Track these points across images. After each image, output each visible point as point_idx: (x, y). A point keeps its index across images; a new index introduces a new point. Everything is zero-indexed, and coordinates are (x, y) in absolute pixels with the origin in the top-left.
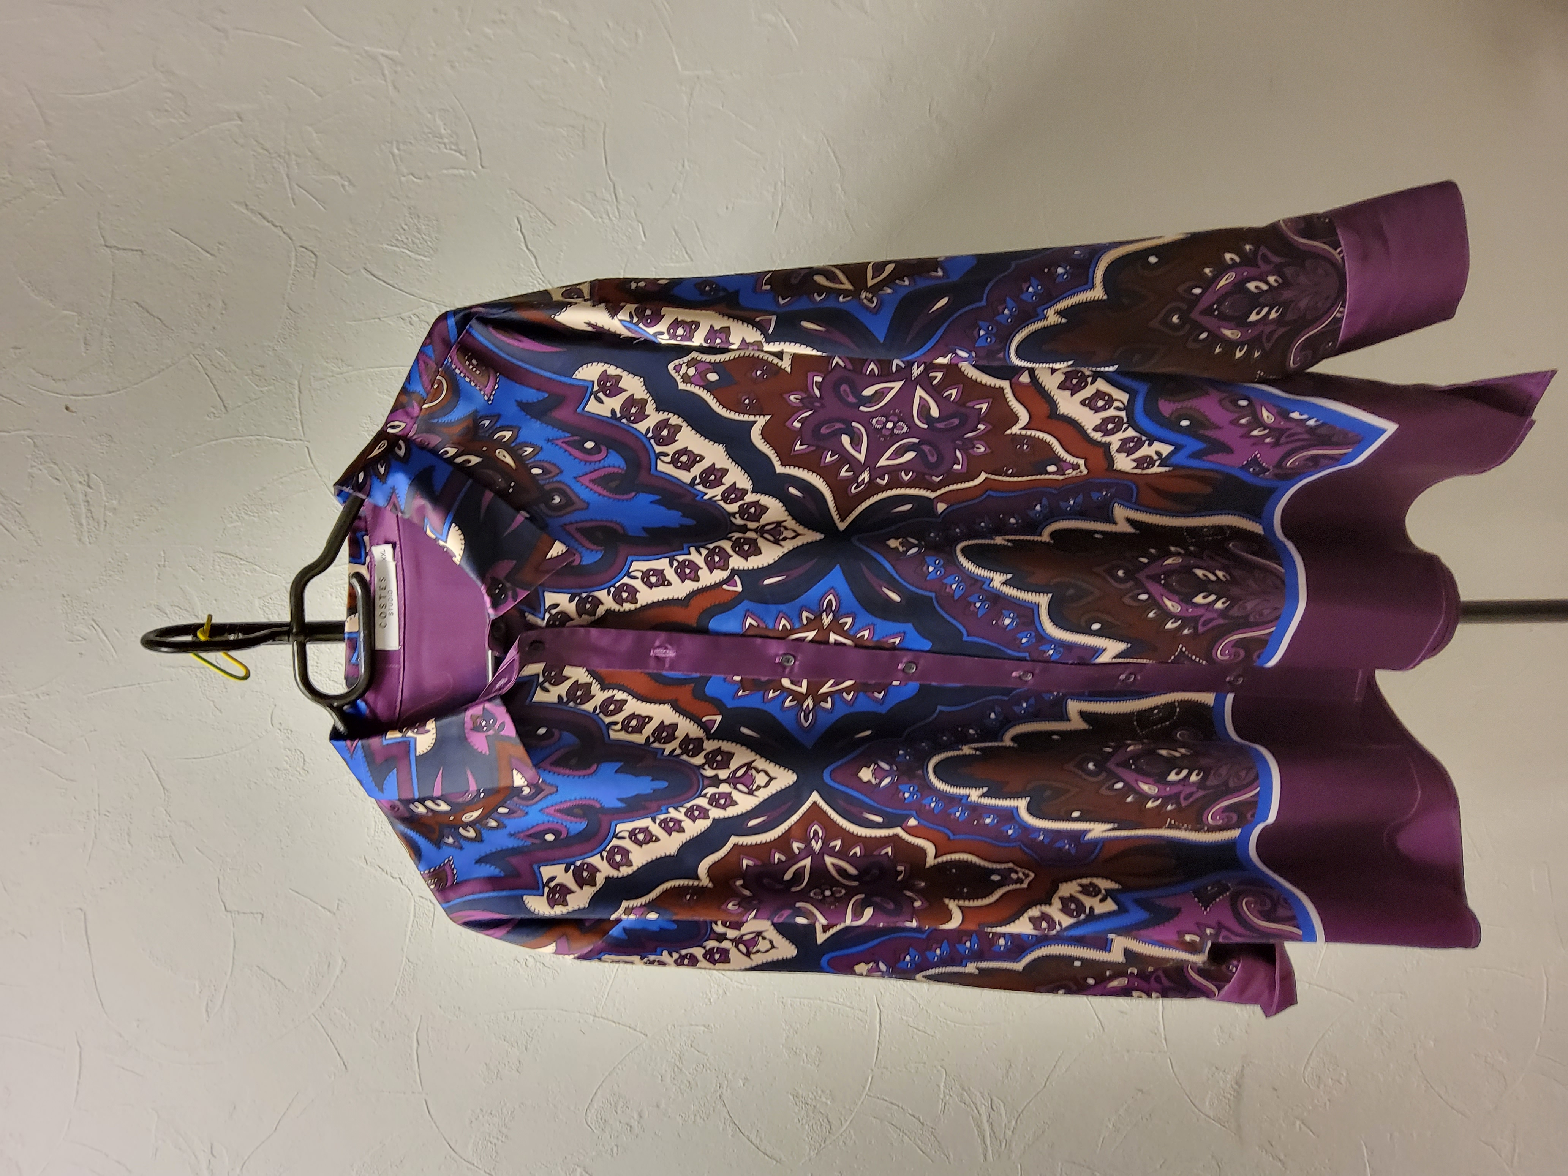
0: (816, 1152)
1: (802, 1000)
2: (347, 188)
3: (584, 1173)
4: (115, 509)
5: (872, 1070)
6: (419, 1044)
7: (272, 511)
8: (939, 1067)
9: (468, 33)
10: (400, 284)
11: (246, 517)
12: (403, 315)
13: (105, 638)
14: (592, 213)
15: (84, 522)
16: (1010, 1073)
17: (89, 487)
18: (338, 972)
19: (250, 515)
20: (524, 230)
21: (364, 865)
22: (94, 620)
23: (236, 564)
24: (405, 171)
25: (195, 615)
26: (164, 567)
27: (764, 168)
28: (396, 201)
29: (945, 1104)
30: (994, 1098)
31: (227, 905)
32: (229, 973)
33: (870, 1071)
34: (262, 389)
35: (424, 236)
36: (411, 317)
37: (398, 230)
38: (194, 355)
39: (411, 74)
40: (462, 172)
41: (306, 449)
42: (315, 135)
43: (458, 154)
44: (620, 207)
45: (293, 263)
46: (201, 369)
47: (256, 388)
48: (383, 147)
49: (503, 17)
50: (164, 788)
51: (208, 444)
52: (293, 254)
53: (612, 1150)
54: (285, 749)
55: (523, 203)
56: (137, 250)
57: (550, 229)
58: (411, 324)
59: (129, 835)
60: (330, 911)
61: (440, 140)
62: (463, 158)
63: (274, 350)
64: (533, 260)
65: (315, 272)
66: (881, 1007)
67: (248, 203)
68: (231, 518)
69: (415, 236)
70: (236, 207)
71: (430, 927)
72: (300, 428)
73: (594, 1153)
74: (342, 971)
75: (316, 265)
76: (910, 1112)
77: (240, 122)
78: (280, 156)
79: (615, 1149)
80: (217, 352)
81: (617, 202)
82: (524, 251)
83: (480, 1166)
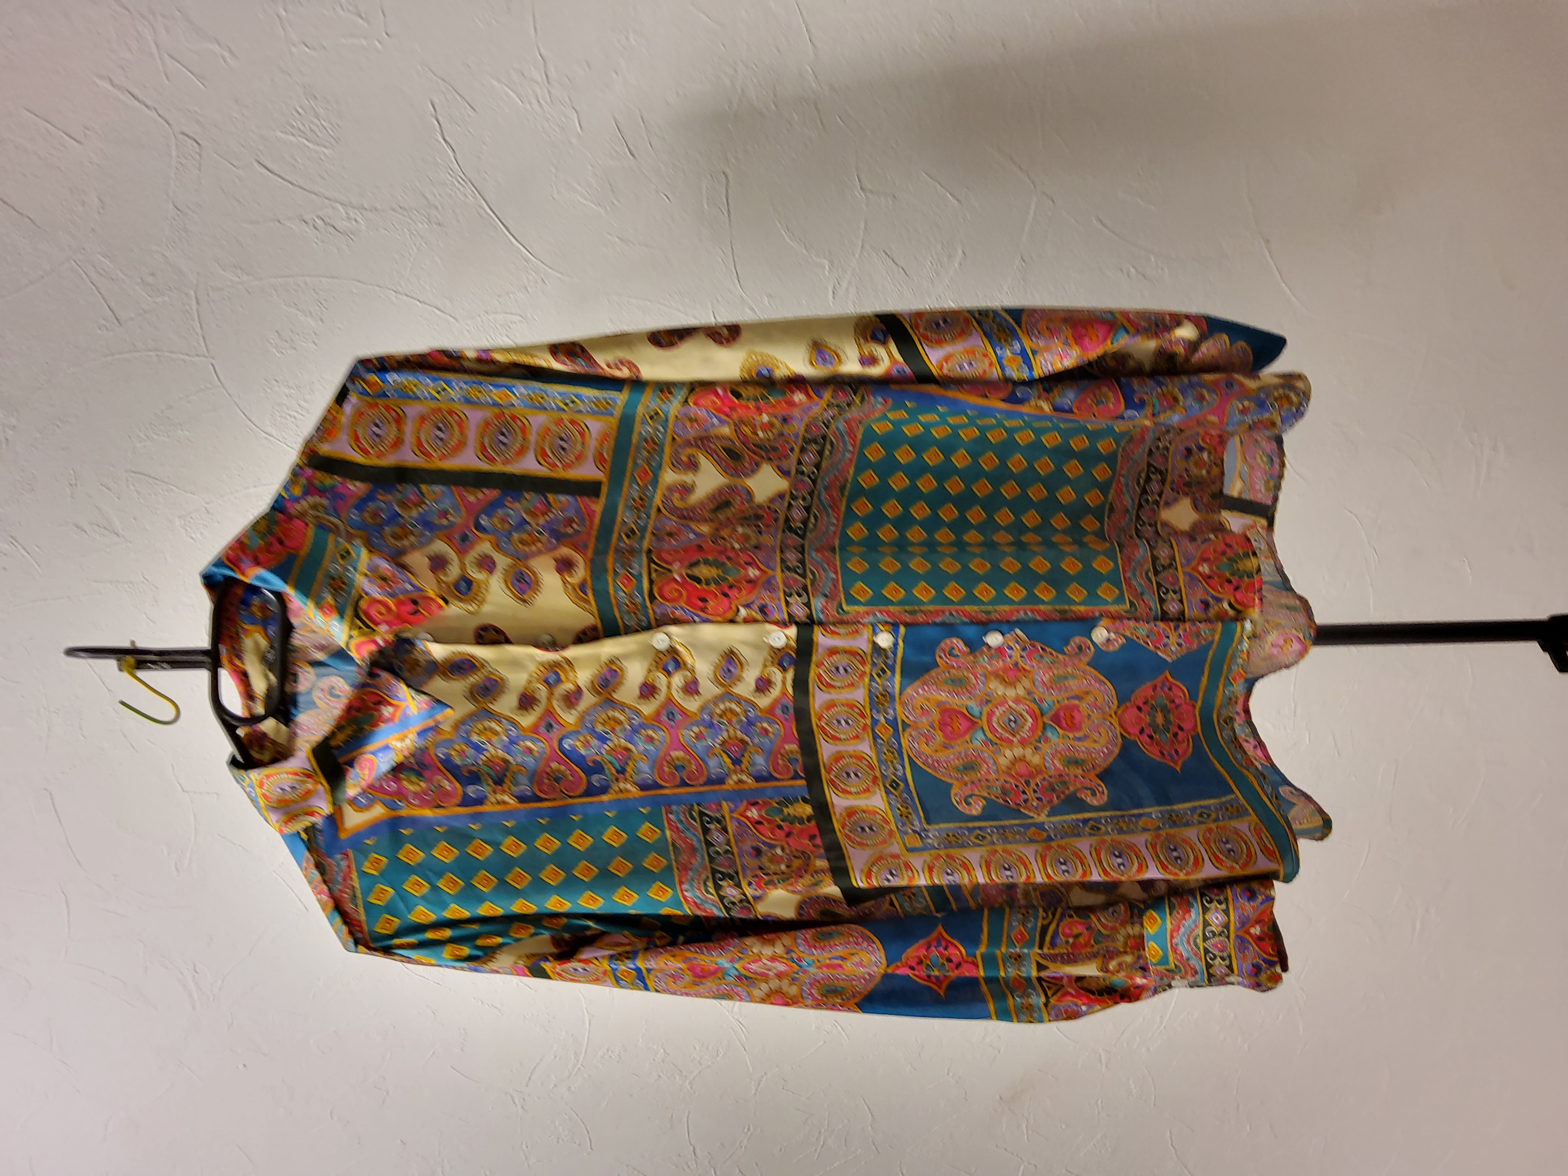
2: (228, 59)
4: (14, 427)
7: (183, 431)
10: (299, 180)
11: (155, 437)
12: (304, 218)
13: (26, 555)
14: (520, 97)
19: (158, 435)
20: (440, 118)
22: (12, 537)
23: (151, 484)
24: (295, 39)
25: (115, 533)
26: (76, 485)
28: (289, 78)
31: (183, 786)
32: (193, 839)
34: (156, 300)
35: (323, 123)
36: (314, 220)
37: (292, 114)
38: (74, 261)
40: (364, 42)
41: (211, 367)
43: (358, 20)
44: (551, 91)
45: (174, 153)
46: (84, 276)
47: (149, 298)
48: (266, 7)
50: (109, 690)
51: (104, 358)
52: (173, 142)
55: (438, 84)
57: (470, 117)
58: (316, 229)
59: (82, 729)
62: (365, 24)
63: (163, 255)
64: (452, 156)
65: (201, 165)
67: (112, 77)
68: (140, 437)
69: (312, 122)
70: (98, 81)
72: (202, 343)
75: (201, 156)
78: (143, 19)
80: (99, 256)
81: (548, 83)
82: (441, 143)
83: (430, 979)
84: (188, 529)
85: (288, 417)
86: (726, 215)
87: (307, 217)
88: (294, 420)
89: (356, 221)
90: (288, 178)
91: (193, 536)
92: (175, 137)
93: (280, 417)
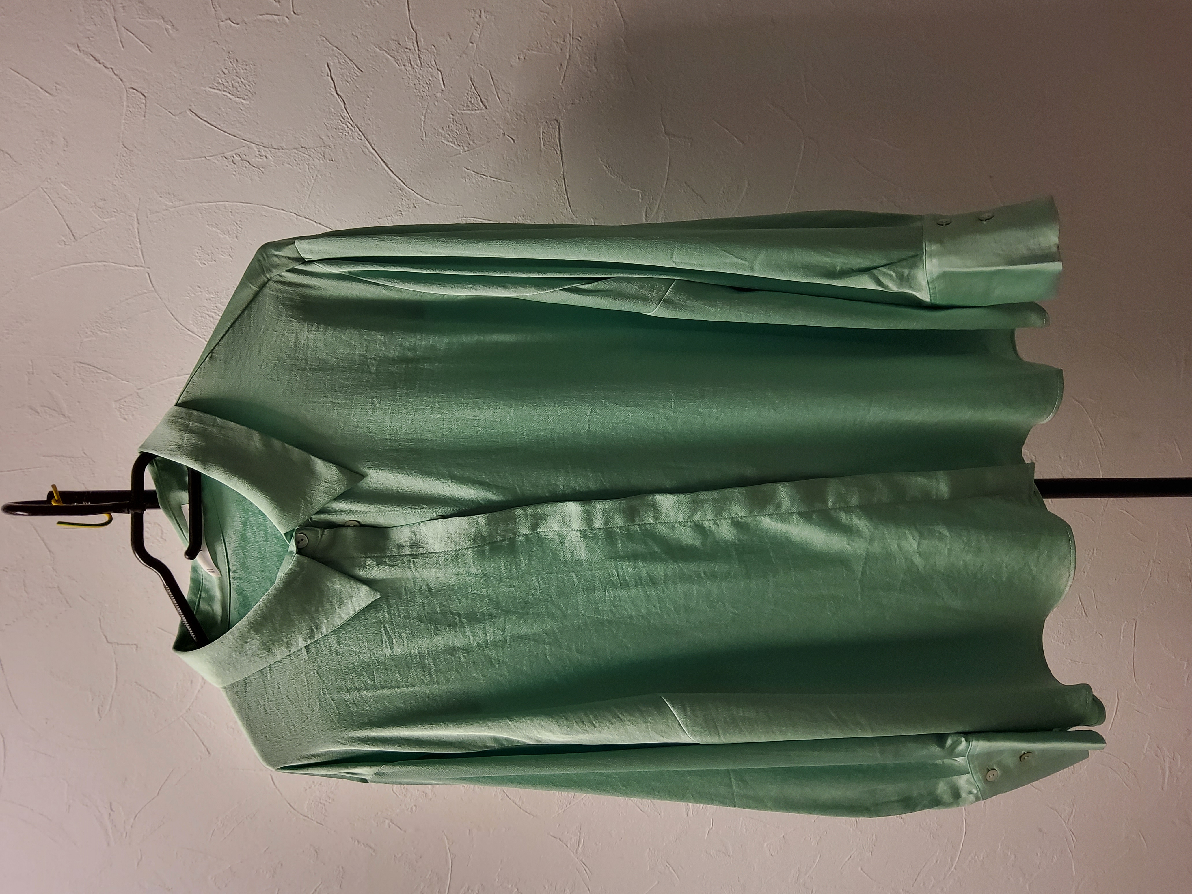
0: (563, 810)
2: (170, 31)
3: (391, 823)
7: (121, 328)
10: (222, 125)
11: (99, 333)
12: (225, 155)
14: (396, 60)
18: (199, 688)
19: (102, 332)
20: (333, 76)
23: (93, 372)
24: (224, 17)
25: (62, 414)
26: (33, 374)
27: (555, 23)
28: (217, 46)
31: (108, 638)
32: (114, 687)
34: (105, 220)
35: (242, 80)
36: (233, 157)
37: (219, 73)
38: (42, 188)
40: (275, 18)
41: (147, 274)
44: (421, 56)
45: (125, 103)
46: (49, 201)
50: (51, 550)
51: (61, 268)
52: (125, 94)
53: (412, 808)
55: (333, 50)
57: (357, 76)
59: (26, 584)
62: (277, 4)
63: (113, 184)
64: (343, 105)
65: (145, 112)
67: (80, 45)
68: (87, 333)
69: (234, 80)
70: (69, 48)
72: (141, 256)
74: (202, 687)
75: (146, 106)
79: (414, 808)
80: (62, 185)
81: (419, 50)
82: (334, 96)
83: (314, 819)
84: (122, 411)
85: (207, 317)
86: (559, 152)
87: (228, 155)
88: (211, 319)
89: (266, 157)
90: (212, 123)
91: (126, 417)
92: (126, 90)
93: (201, 317)
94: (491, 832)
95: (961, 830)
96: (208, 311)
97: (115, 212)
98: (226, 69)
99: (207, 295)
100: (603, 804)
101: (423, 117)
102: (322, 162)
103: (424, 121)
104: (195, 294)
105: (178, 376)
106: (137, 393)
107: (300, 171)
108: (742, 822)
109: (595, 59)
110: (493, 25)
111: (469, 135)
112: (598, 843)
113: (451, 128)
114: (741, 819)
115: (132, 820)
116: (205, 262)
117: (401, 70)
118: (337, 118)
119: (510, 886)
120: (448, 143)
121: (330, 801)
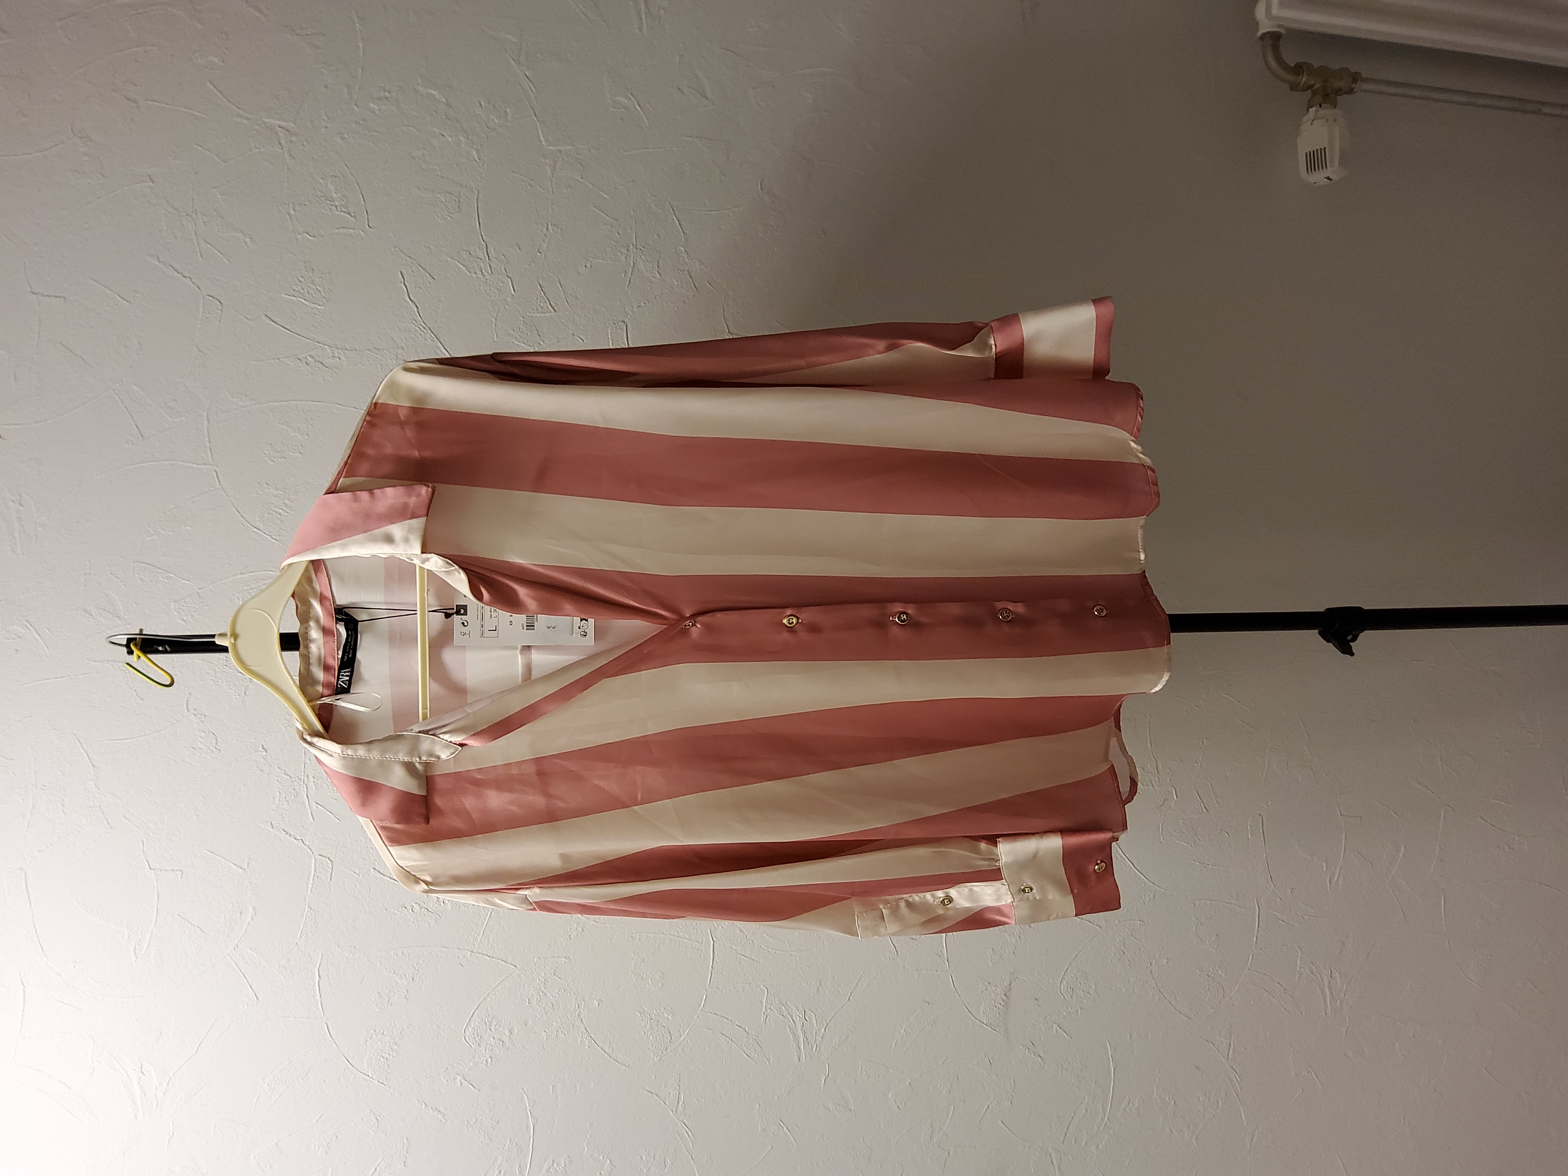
0: (659, 1058)
1: (648, 934)
2: (249, 244)
3: (463, 1080)
4: (45, 524)
5: (707, 990)
6: (320, 977)
7: (185, 526)
8: (762, 987)
9: (356, 108)
10: (297, 329)
11: (161, 531)
12: (298, 356)
13: (37, 636)
14: (467, 268)
15: (17, 536)
16: (821, 990)
17: (21, 505)
18: (249, 919)
19: (165, 530)
20: (406, 283)
21: (271, 829)
22: (27, 621)
23: (153, 572)
24: (301, 230)
25: (118, 617)
26: (89, 574)
27: (618, 234)
28: (294, 257)
29: (767, 1016)
30: (807, 1010)
31: (151, 864)
32: (154, 921)
33: (704, 991)
34: (175, 420)
35: (318, 287)
36: (307, 358)
37: (295, 282)
38: (113, 390)
39: (305, 143)
40: (352, 232)
41: (215, 473)
42: (220, 197)
43: (348, 216)
44: (491, 264)
45: (201, 310)
46: (120, 402)
47: (169, 418)
48: (281, 208)
49: (387, 94)
50: (93, 765)
51: (127, 467)
52: (202, 302)
53: (487, 1061)
54: (199, 731)
55: (406, 260)
56: (60, 297)
57: (430, 283)
58: (307, 364)
59: (63, 805)
60: (241, 868)
61: (331, 203)
62: (353, 219)
63: (185, 386)
64: (415, 309)
65: (221, 318)
66: (714, 939)
67: (160, 257)
68: (149, 532)
69: (309, 287)
70: (149, 259)
71: (329, 880)
72: (209, 454)
73: (471, 1064)
74: (253, 918)
75: (221, 311)
76: (738, 1024)
77: (151, 184)
78: (188, 215)
79: (489, 1060)
80: (134, 387)
81: (489, 259)
82: (407, 301)
83: (374, 1077)
84: (181, 611)
85: (275, 513)
87: (301, 356)
88: (279, 516)
89: (339, 358)
90: (288, 327)
91: (185, 618)
92: (203, 298)
93: (268, 514)
94: (578, 1087)
95: (1109, 1071)
96: (275, 507)
97: (185, 412)
98: (302, 277)
99: (275, 492)
100: (704, 1049)
101: (494, 320)
102: (394, 362)
103: (495, 324)
104: (262, 491)
105: (242, 574)
106: (198, 593)
107: (373, 370)
108: (861, 1067)
109: (658, 267)
110: (560, 237)
111: (539, 335)
112: (700, 1099)
113: (521, 330)
114: (860, 1063)
115: (165, 1084)
116: (274, 460)
117: (472, 277)
118: (410, 321)
119: (601, 1157)
120: (519, 343)
121: (394, 1054)
